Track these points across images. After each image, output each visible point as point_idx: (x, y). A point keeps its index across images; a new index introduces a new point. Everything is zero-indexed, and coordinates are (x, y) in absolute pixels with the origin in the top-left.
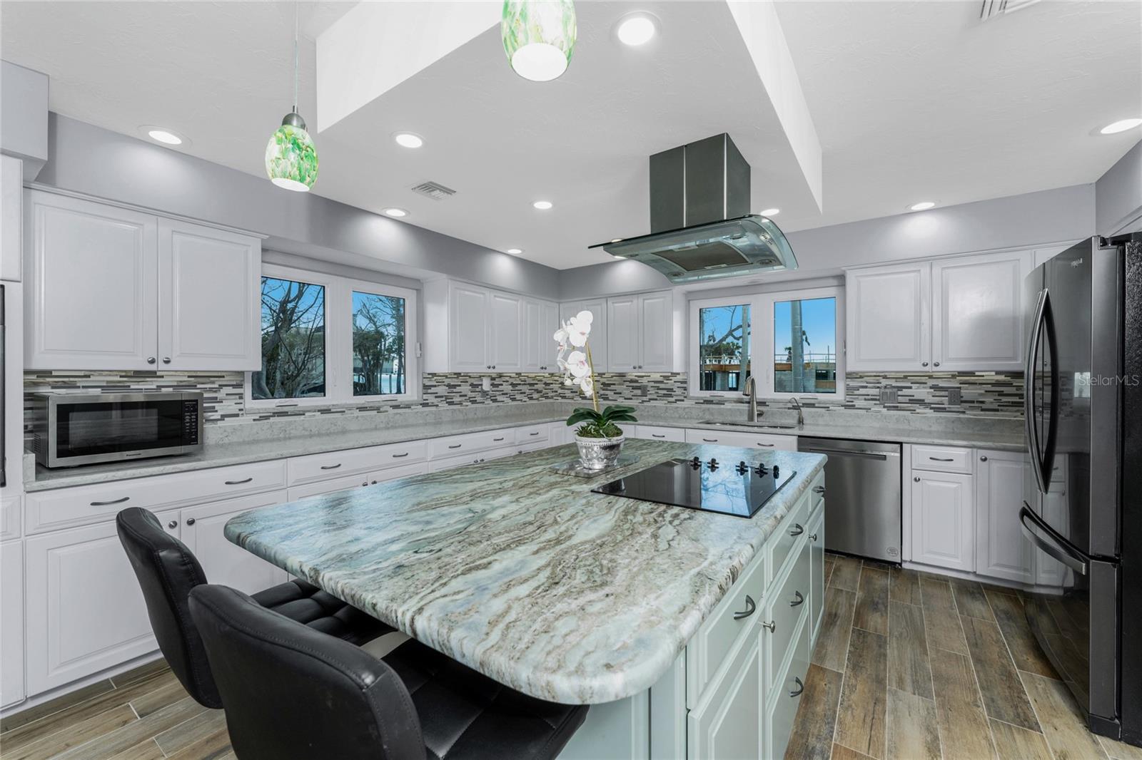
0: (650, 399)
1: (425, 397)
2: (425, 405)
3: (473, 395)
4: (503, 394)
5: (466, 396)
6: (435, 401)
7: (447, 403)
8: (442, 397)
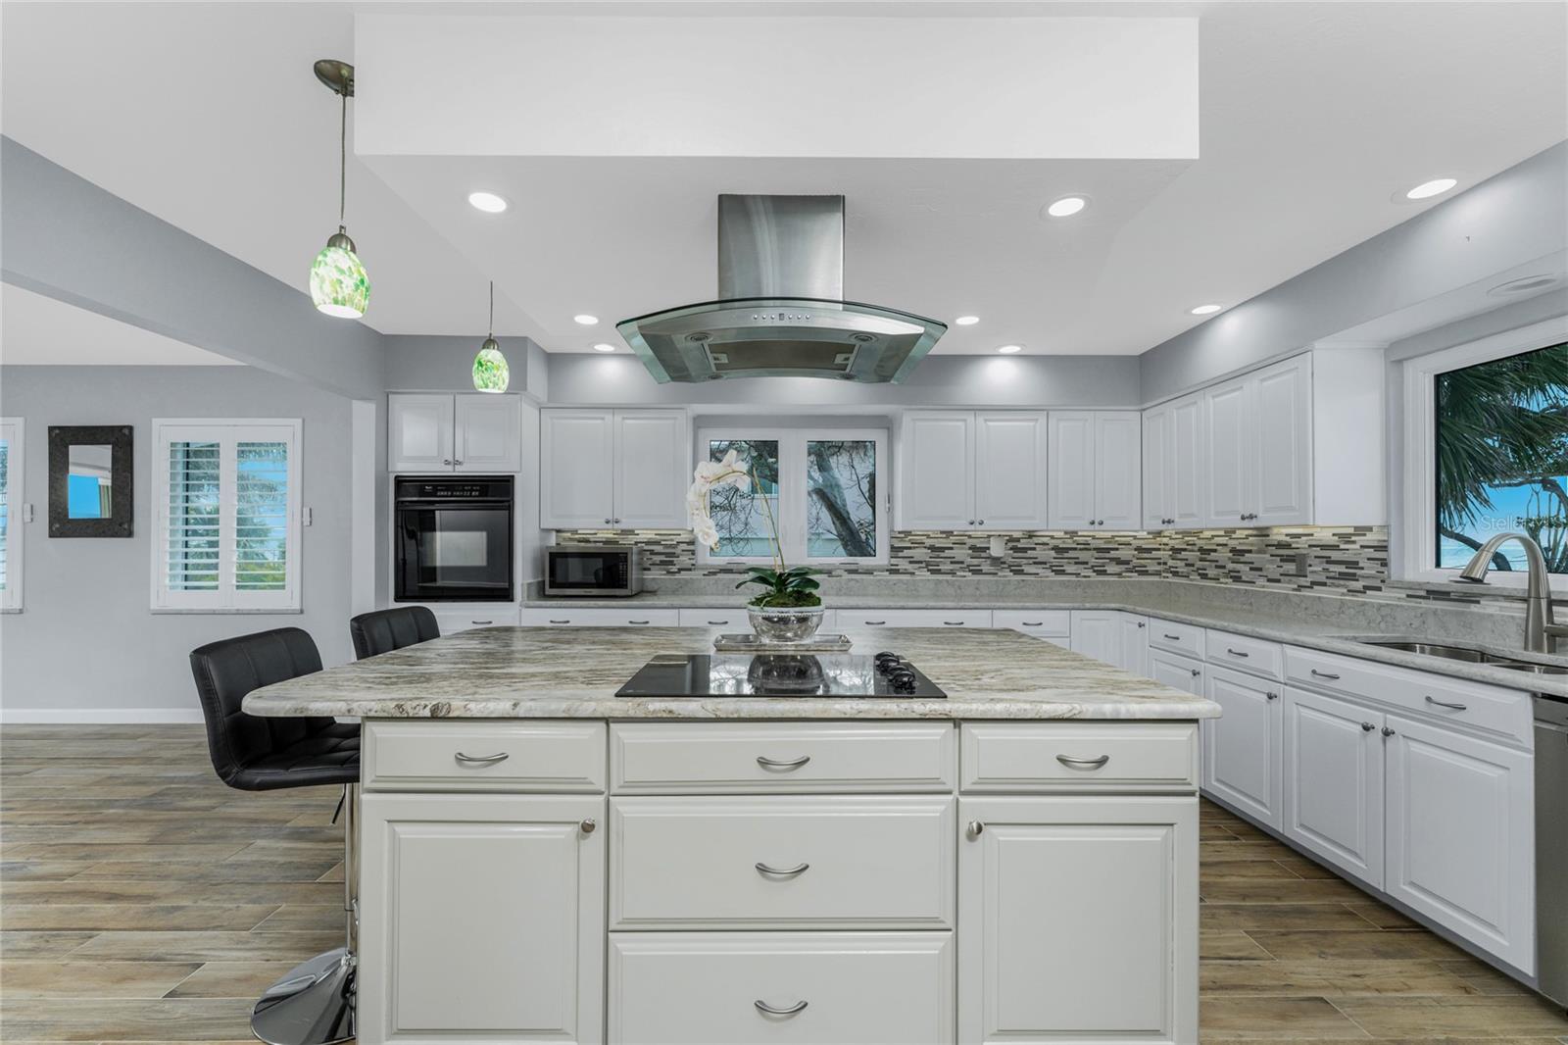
0: (1314, 583)
1: (894, 561)
2: (894, 571)
3: (975, 561)
4: (1035, 563)
5: (962, 563)
6: (910, 567)
7: (928, 570)
8: (921, 562)
